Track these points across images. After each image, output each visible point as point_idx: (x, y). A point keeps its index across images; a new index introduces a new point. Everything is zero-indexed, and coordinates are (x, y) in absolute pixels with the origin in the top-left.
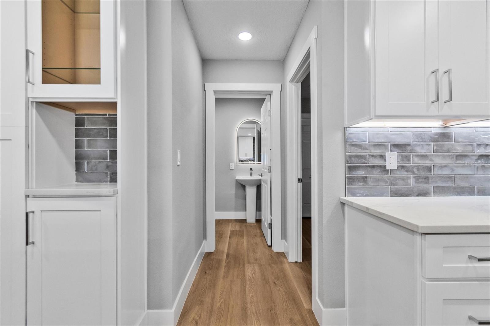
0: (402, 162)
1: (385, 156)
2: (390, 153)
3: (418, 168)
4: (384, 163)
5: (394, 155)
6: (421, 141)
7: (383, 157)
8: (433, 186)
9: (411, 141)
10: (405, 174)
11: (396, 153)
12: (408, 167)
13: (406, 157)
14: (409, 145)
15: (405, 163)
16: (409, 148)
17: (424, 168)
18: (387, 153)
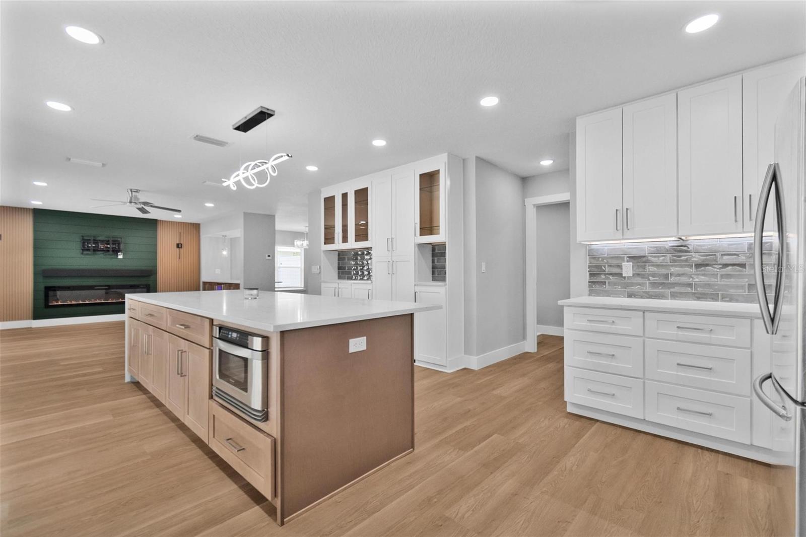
0: (638, 270)
1: (622, 266)
3: (654, 275)
4: (621, 271)
5: (630, 265)
6: (657, 252)
7: (620, 267)
8: (670, 291)
9: (647, 253)
10: (640, 280)
11: (631, 263)
12: (644, 275)
13: (641, 266)
14: (644, 257)
15: (640, 271)
16: (644, 259)
17: (659, 275)
18: (623, 263)
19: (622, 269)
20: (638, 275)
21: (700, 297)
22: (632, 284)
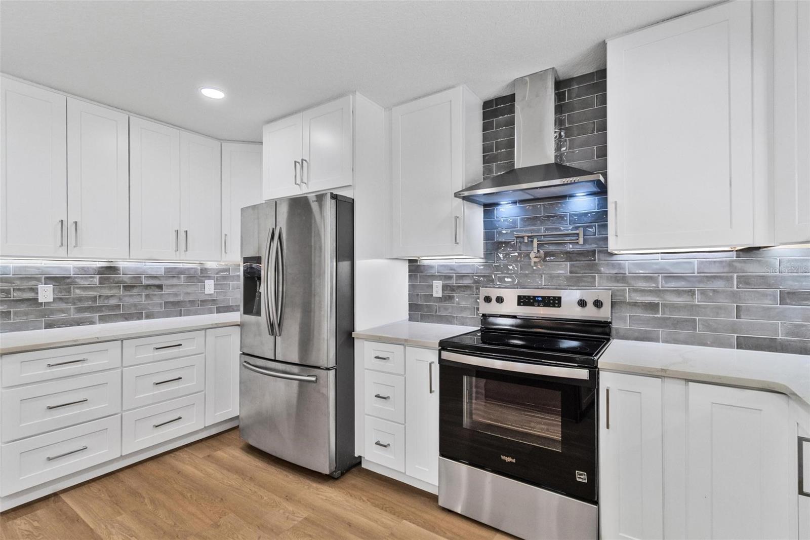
0: (60, 294)
1: (37, 289)
2: (43, 285)
3: (80, 299)
4: (36, 295)
5: (50, 287)
6: (84, 273)
7: (34, 290)
8: (98, 315)
9: (72, 274)
10: (63, 306)
11: (52, 285)
12: (67, 299)
13: (65, 289)
14: (68, 278)
15: (64, 295)
16: (69, 280)
17: (88, 299)
18: (39, 286)
19: (37, 293)
20: (61, 299)
21: (127, 317)
22: (52, 312)
